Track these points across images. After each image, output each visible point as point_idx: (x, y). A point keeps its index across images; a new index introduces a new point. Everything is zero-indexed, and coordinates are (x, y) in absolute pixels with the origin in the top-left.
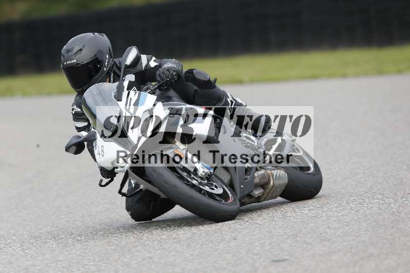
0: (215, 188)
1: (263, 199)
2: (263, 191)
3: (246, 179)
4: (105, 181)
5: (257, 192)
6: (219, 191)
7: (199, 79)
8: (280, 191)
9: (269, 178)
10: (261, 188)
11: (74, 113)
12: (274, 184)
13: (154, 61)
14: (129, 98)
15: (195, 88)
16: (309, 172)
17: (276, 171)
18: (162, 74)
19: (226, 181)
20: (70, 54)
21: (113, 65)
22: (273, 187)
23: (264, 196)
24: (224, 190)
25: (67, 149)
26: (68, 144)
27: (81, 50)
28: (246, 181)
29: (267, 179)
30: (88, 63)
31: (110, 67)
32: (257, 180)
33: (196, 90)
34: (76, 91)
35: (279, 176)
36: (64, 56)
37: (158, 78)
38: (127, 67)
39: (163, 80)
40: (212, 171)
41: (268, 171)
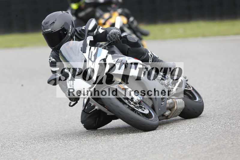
0: (144, 110)
1: (170, 117)
2: (170, 112)
3: (162, 105)
4: (73, 103)
5: (168, 113)
6: (146, 112)
7: (130, 41)
8: (180, 112)
9: (174, 105)
10: (169, 110)
11: (50, 62)
12: (177, 108)
13: (102, 29)
14: (91, 52)
15: (129, 47)
16: (196, 101)
17: (178, 100)
18: (111, 36)
19: (150, 105)
20: (47, 25)
21: (75, 32)
22: (176, 109)
23: (171, 115)
24: (149, 111)
25: (49, 82)
26: (49, 79)
27: (54, 22)
28: (162, 106)
29: (173, 105)
30: (59, 31)
31: (72, 33)
32: (168, 105)
33: (129, 48)
34: (51, 48)
35: (180, 103)
36: (43, 27)
37: (108, 39)
38: (89, 31)
39: (111, 40)
40: (142, 99)
41: (174, 100)
